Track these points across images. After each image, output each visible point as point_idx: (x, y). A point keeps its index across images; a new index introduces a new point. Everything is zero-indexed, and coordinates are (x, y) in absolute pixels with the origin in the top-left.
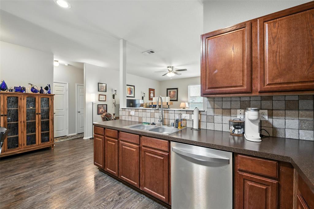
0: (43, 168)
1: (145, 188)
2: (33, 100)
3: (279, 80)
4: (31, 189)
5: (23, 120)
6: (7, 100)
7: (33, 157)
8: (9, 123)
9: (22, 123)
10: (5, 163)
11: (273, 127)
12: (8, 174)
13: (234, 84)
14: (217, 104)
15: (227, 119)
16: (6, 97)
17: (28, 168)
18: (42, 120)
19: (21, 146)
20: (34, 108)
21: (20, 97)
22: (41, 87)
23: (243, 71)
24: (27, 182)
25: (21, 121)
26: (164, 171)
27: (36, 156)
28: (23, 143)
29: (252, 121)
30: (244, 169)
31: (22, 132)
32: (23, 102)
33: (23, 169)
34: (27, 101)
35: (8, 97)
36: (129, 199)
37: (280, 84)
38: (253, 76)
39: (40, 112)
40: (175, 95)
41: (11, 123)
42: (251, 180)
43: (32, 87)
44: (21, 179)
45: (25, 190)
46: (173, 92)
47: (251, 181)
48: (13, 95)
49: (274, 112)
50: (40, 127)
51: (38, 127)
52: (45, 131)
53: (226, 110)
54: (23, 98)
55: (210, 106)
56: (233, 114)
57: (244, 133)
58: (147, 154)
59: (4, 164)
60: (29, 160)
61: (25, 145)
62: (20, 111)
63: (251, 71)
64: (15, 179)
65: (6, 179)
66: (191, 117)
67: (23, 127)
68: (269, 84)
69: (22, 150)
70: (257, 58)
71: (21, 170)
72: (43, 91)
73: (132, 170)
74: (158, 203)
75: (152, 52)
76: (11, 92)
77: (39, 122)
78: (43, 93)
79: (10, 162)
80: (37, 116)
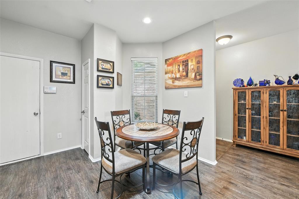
0: (270, 179)
2: (277, 94)
4: (237, 193)
5: (265, 116)
6: (251, 94)
7: (273, 160)
8: (252, 116)
9: (265, 118)
10: (248, 152)
12: (239, 164)
16: (250, 92)
17: (258, 169)
18: (288, 119)
19: (263, 142)
20: (278, 103)
21: (263, 90)
22: (290, 77)
24: (242, 183)
25: (263, 117)
27: (277, 160)
28: (265, 140)
31: (264, 128)
32: (265, 96)
33: (252, 167)
34: (270, 95)
35: (252, 92)
39: (285, 108)
41: (254, 116)
43: (276, 78)
44: (242, 175)
45: (233, 189)
48: (256, 90)
50: (285, 128)
51: (283, 126)
52: (294, 134)
54: (265, 92)
59: (245, 153)
60: (266, 161)
61: (267, 143)
62: (262, 105)
64: (239, 171)
65: (235, 167)
67: (265, 123)
69: (263, 146)
71: (251, 167)
72: (292, 81)
76: (255, 87)
77: (284, 121)
78: (291, 84)
79: (251, 153)
80: (281, 113)
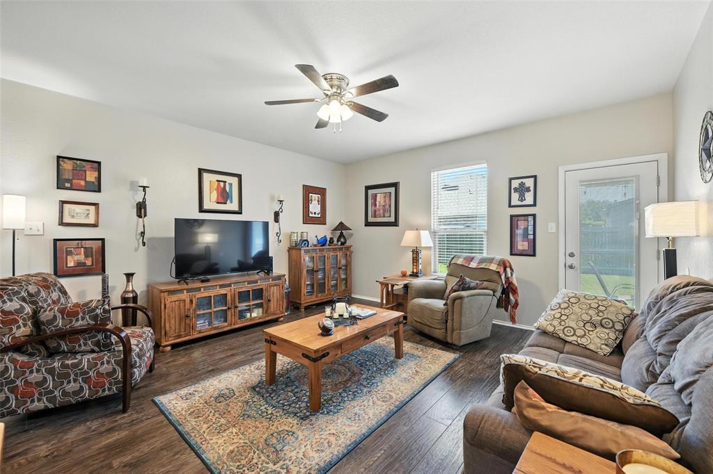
40: (390, 206)
46: (385, 197)
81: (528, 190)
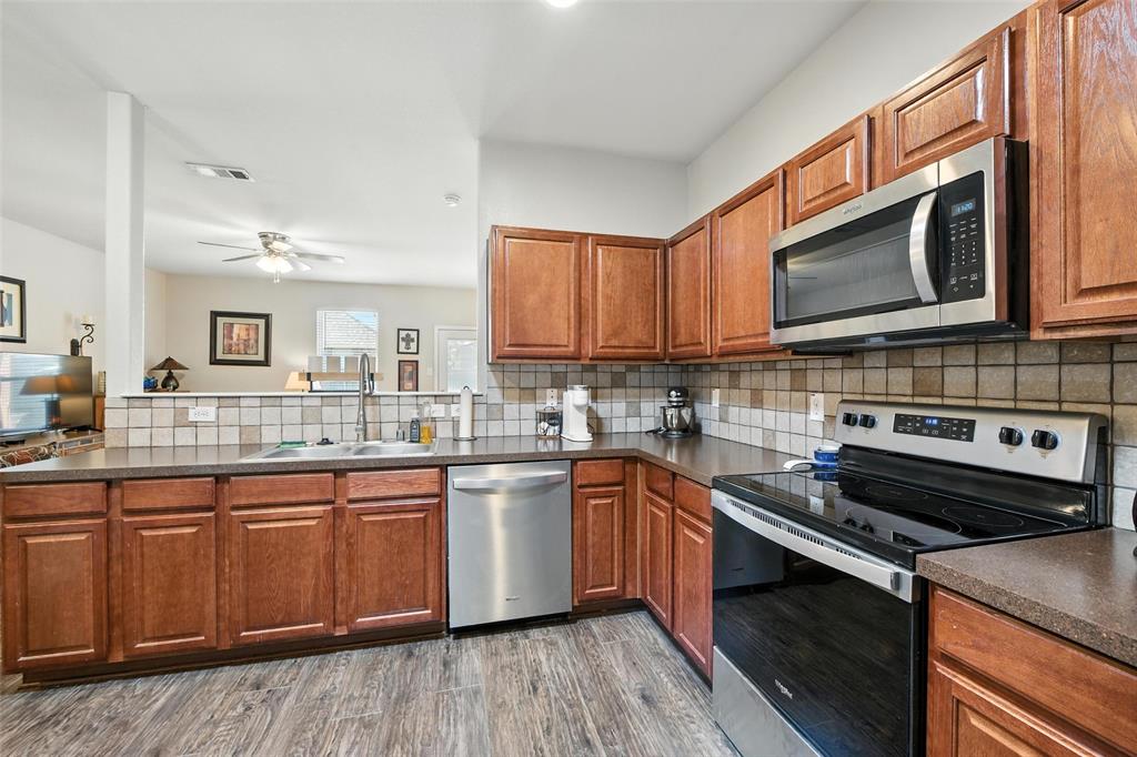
1: (359, 620)
3: (614, 342)
11: (597, 418)
13: (554, 342)
14: (509, 378)
15: (530, 410)
23: (569, 319)
26: (429, 546)
29: (579, 408)
30: (586, 482)
36: (304, 679)
37: (614, 347)
38: (582, 331)
40: (257, 341)
42: (596, 496)
46: (247, 330)
47: (595, 498)
49: (599, 391)
53: (527, 391)
55: (494, 383)
56: (540, 398)
57: (560, 432)
58: (365, 519)
63: (580, 323)
66: (448, 411)
68: (602, 347)
70: (588, 301)
73: (299, 592)
74: (399, 643)
75: (239, 175)
81: (413, 340)
